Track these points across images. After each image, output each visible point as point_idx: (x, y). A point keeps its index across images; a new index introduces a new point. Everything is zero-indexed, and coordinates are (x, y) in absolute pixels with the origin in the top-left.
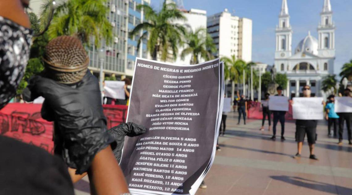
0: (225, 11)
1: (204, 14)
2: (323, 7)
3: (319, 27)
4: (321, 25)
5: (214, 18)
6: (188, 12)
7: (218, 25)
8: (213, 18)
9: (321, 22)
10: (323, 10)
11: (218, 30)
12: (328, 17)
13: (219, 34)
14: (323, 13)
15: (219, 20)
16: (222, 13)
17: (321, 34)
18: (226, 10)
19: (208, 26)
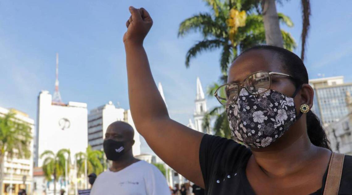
0: (109, 104)
1: (84, 108)
2: (196, 95)
3: (195, 114)
4: (196, 112)
5: (98, 111)
6: (66, 105)
7: (101, 118)
8: (96, 111)
9: (196, 109)
10: (196, 98)
11: (101, 123)
12: (202, 104)
13: (102, 127)
14: (197, 101)
15: (102, 113)
16: (105, 105)
17: (197, 121)
18: (111, 102)
19: (90, 120)
